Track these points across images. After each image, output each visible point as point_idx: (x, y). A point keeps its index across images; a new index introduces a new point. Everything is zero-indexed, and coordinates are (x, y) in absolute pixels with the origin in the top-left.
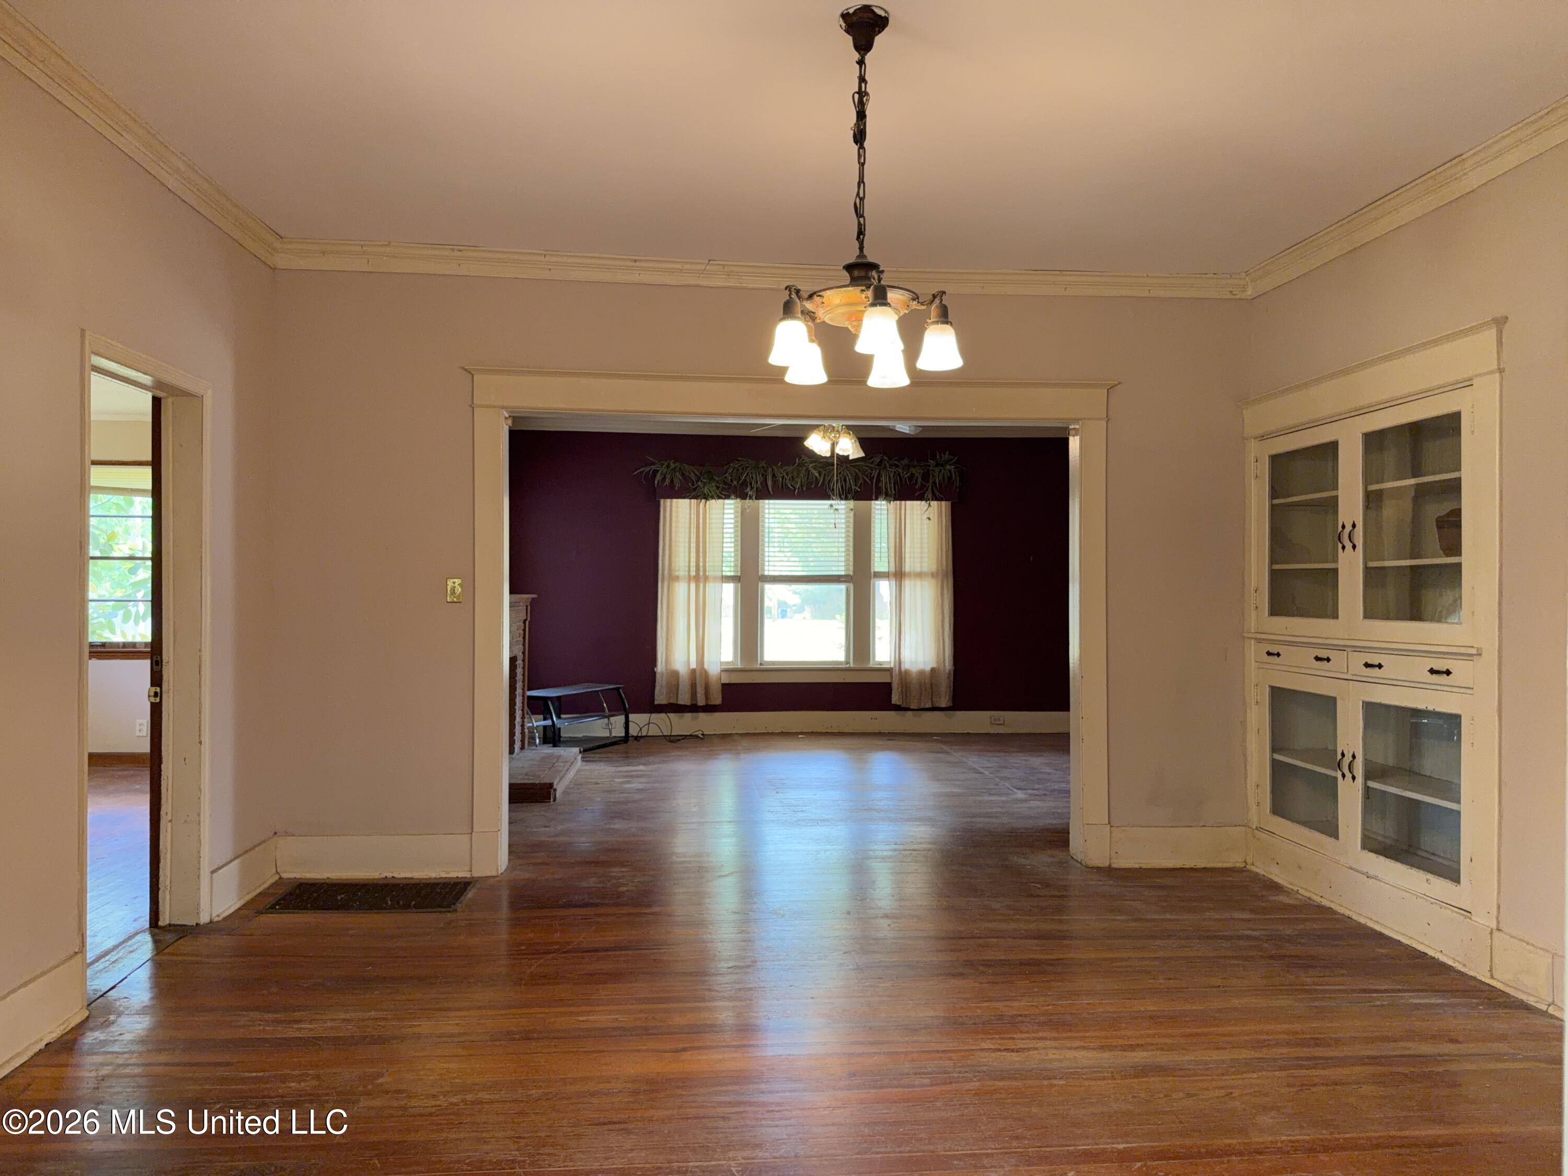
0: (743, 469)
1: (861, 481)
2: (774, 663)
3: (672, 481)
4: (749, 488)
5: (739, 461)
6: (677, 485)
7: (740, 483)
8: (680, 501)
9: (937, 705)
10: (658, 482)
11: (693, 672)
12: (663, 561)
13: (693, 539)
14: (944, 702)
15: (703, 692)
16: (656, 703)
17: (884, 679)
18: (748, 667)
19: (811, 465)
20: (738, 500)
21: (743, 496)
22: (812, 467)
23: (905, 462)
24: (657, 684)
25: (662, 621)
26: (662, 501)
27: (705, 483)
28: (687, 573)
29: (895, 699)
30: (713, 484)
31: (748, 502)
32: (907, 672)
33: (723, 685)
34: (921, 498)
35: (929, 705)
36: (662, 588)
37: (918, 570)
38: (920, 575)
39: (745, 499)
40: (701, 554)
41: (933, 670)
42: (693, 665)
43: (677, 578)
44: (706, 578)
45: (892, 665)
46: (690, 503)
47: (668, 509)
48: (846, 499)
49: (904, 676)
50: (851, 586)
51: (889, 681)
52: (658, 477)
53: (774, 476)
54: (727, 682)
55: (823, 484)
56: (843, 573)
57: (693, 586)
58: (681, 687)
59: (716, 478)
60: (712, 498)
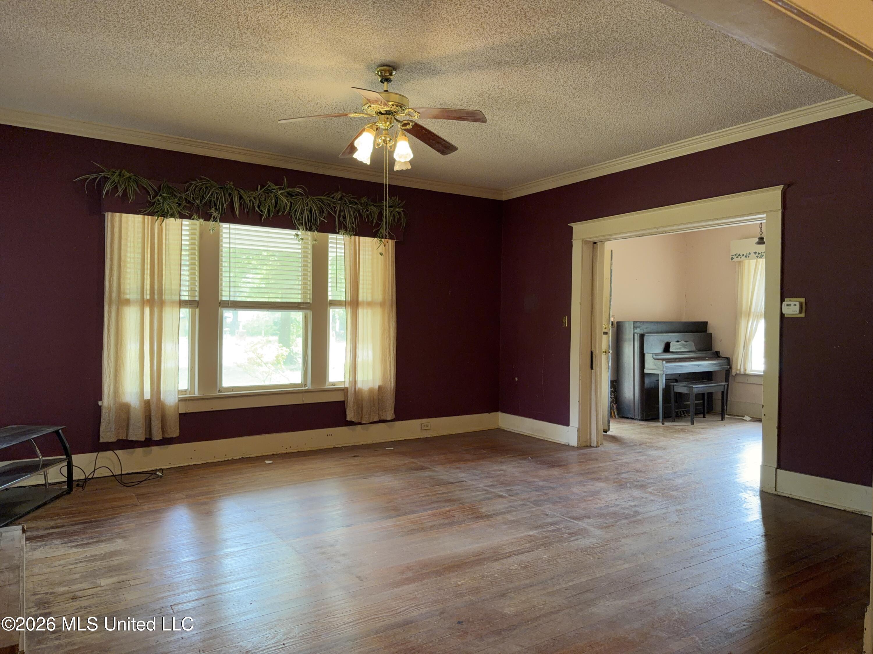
0: (206, 188)
1: (325, 212)
2: (232, 389)
3: (125, 191)
4: (213, 210)
5: (201, 179)
6: (132, 197)
7: (203, 203)
8: (131, 216)
9: (383, 418)
10: (107, 192)
11: (147, 404)
12: (110, 282)
13: (148, 261)
14: (390, 415)
15: (160, 425)
16: (101, 441)
17: (339, 398)
18: (207, 395)
19: (280, 192)
20: (202, 220)
21: (207, 217)
22: (282, 194)
23: (364, 199)
24: (102, 420)
25: (109, 350)
26: (109, 215)
27: (164, 198)
28: (139, 297)
29: (350, 416)
30: (176, 200)
31: (211, 223)
32: (360, 390)
33: (181, 415)
34: (374, 235)
35: (376, 419)
36: (110, 312)
37: (370, 299)
38: (370, 304)
39: (209, 221)
40: (156, 277)
41: (380, 387)
42: (147, 396)
43: (128, 302)
44: (162, 303)
45: (347, 385)
46: (144, 219)
47: (117, 225)
48: (310, 230)
49: (357, 393)
50: (310, 313)
51: (342, 400)
52: (107, 187)
53: (241, 198)
54: (184, 412)
55: (289, 213)
56: (299, 301)
57: (147, 310)
58: (132, 421)
59: (179, 195)
60: (172, 216)
